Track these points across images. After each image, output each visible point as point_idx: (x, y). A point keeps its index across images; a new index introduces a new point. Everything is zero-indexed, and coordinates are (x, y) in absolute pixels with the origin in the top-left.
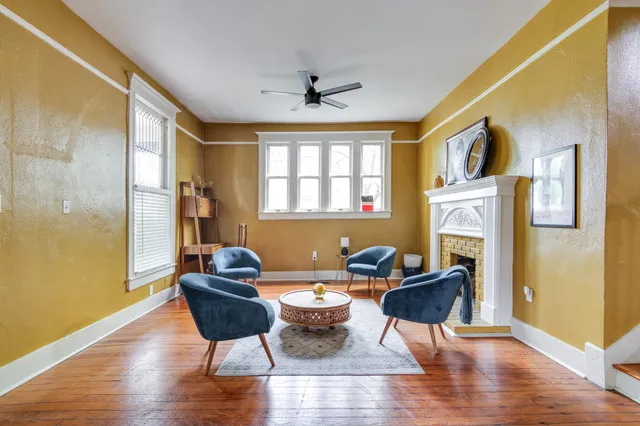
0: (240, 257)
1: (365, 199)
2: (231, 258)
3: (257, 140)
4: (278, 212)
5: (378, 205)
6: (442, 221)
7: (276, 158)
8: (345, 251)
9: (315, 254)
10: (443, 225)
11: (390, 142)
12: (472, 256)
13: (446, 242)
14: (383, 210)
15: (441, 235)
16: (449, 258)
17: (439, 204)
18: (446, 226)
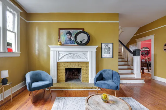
1: (8, 44)
10: (61, 59)
11: (20, 16)
12: (80, 67)
13: (61, 64)
14: (16, 52)
15: (58, 63)
16: (64, 70)
17: (58, 51)
18: (63, 59)
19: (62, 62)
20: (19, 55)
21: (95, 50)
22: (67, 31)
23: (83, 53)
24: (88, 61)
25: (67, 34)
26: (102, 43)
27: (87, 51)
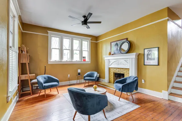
0: (47, 79)
1: (84, 58)
2: (44, 80)
3: (48, 34)
4: (56, 61)
5: (87, 59)
6: (110, 64)
7: (55, 42)
8: (79, 74)
9: (69, 75)
10: (110, 65)
11: (90, 41)
12: (123, 73)
13: (111, 70)
14: (88, 61)
15: (109, 68)
16: (113, 74)
17: (109, 60)
18: (112, 65)
19: (112, 68)
20: (90, 63)
21: (134, 57)
22: (115, 43)
23: (125, 61)
24: (128, 68)
25: (115, 45)
26: (144, 49)
27: (128, 58)
